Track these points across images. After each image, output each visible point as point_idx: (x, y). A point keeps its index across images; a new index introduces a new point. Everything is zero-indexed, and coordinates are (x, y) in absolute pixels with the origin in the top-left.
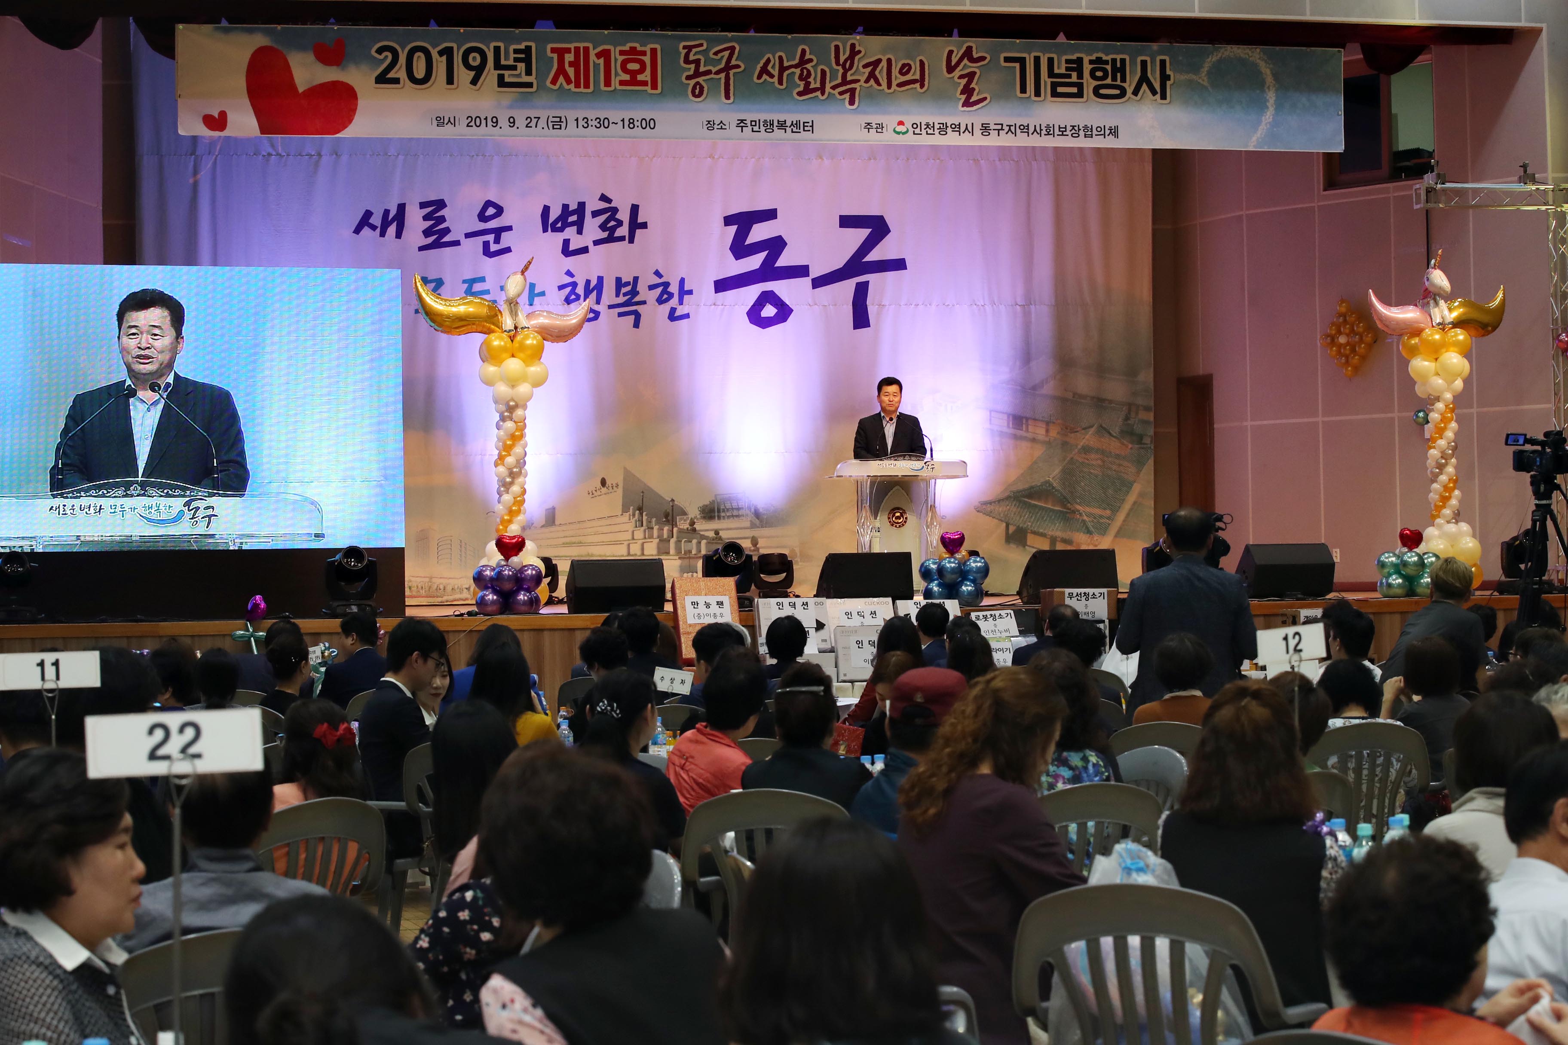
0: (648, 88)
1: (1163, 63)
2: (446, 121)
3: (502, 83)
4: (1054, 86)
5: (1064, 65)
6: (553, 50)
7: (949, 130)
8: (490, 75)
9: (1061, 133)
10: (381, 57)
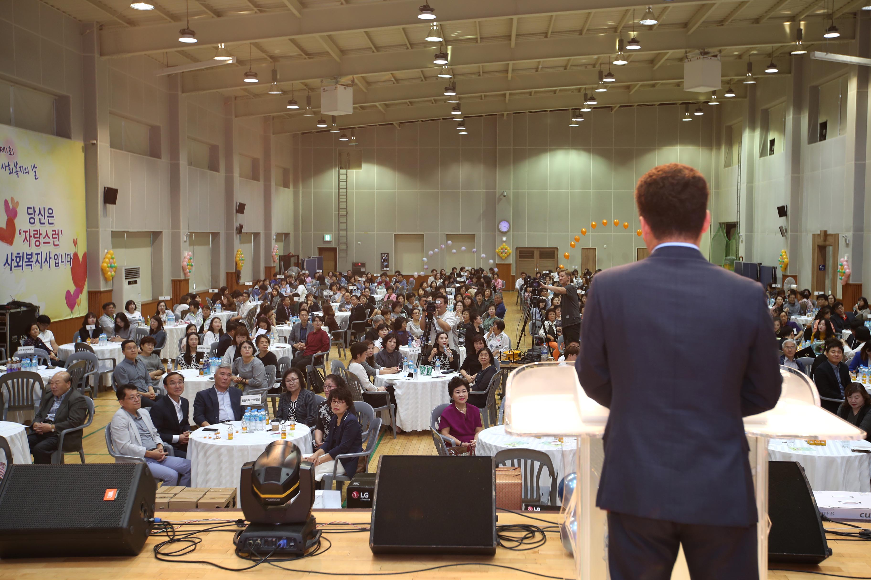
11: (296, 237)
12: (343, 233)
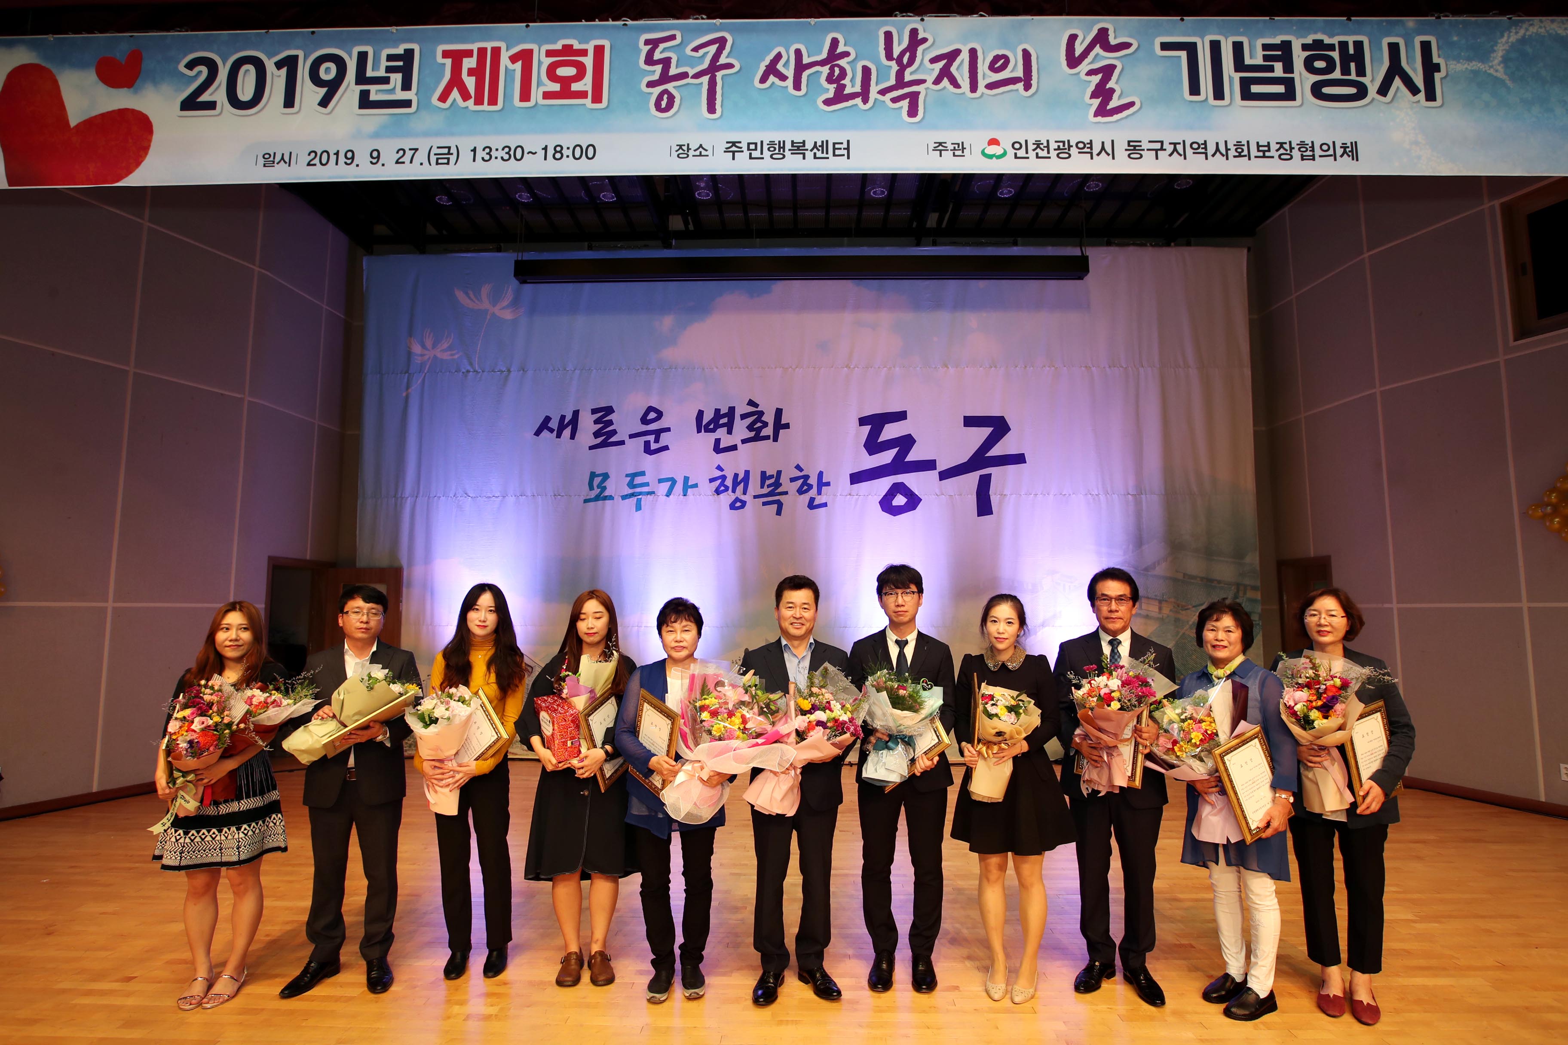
0: (588, 102)
1: (1426, 47)
2: (278, 159)
3: (365, 102)
4: (1245, 84)
5: (1260, 53)
6: (446, 54)
7: (1074, 151)
8: (350, 91)
9: (1261, 154)
10: (192, 73)
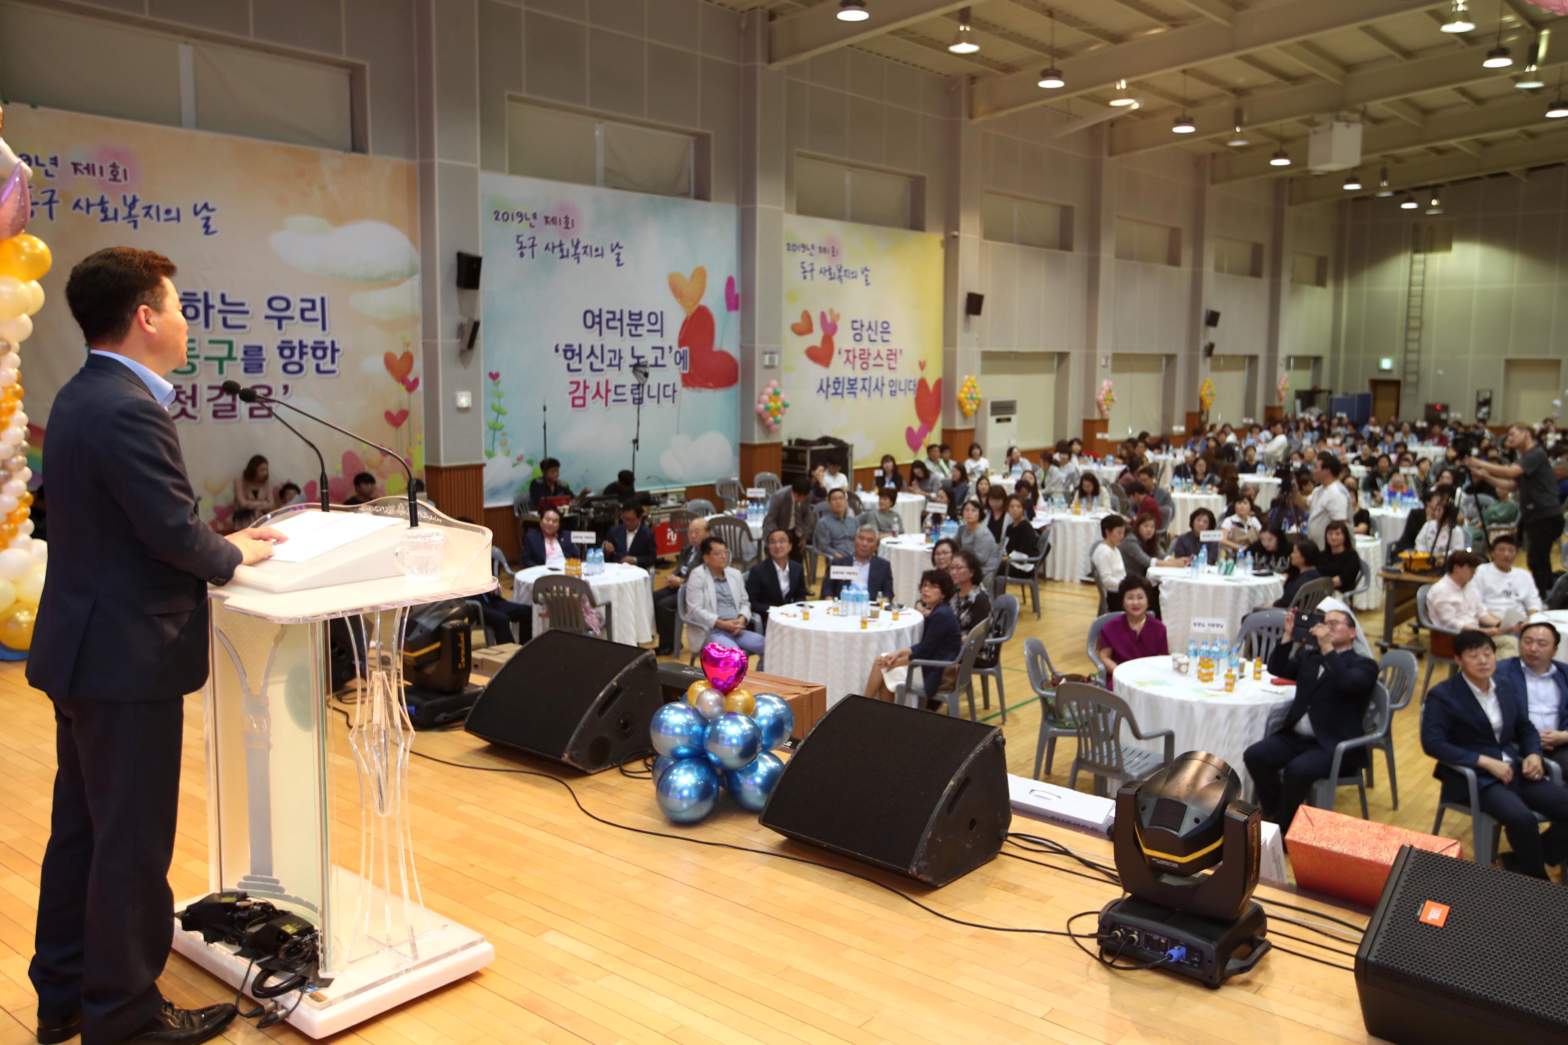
11: (1334, 362)
12: (1412, 357)
